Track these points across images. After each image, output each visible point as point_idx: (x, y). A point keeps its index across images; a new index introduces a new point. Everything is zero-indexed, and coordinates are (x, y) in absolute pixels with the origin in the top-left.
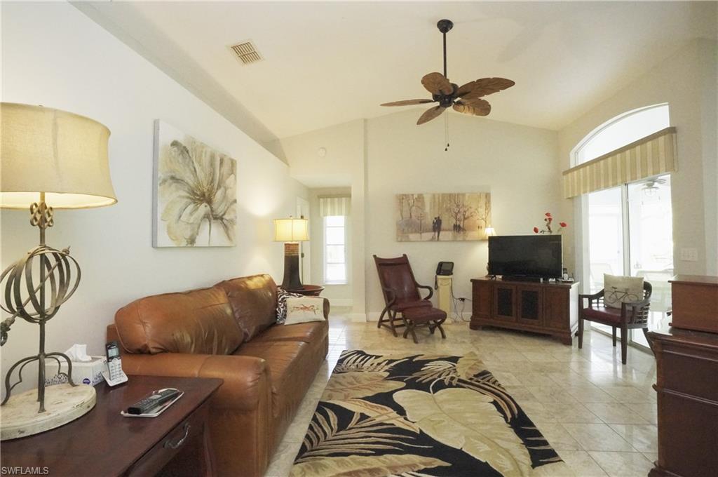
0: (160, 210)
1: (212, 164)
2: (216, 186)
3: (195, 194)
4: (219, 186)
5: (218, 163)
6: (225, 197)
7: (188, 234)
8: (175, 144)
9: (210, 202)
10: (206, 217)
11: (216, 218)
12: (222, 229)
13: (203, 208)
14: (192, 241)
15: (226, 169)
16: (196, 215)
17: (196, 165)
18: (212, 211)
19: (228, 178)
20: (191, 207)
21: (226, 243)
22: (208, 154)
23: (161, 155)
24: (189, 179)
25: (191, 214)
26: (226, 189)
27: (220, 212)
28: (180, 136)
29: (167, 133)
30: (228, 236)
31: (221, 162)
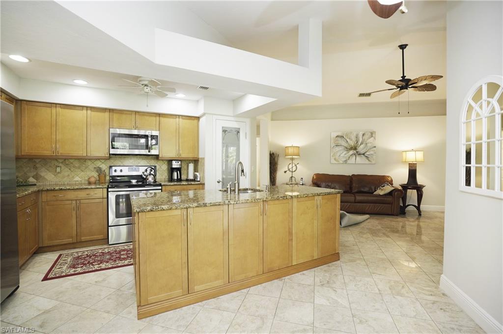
1: (357, 137)
2: (359, 144)
3: (347, 148)
4: (362, 144)
5: (361, 136)
6: (366, 146)
7: (344, 160)
8: (337, 137)
9: (355, 149)
10: (354, 154)
11: (360, 154)
12: (364, 158)
13: (351, 152)
14: (345, 162)
15: (366, 137)
16: (348, 154)
17: (348, 140)
18: (357, 152)
19: (367, 140)
20: (345, 152)
21: (367, 162)
22: (355, 135)
23: (332, 141)
24: (344, 144)
25: (345, 154)
26: (366, 144)
27: (362, 152)
28: (340, 134)
29: (334, 135)
30: (369, 160)
31: (363, 135)
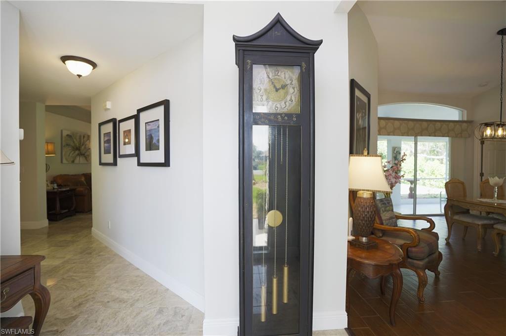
0: (63, 153)
1: (80, 138)
2: (82, 144)
3: (74, 148)
4: (83, 145)
5: (82, 137)
6: (85, 148)
7: (72, 160)
8: (68, 135)
9: (79, 150)
10: (78, 155)
11: (82, 155)
12: (84, 158)
13: (77, 152)
14: (73, 162)
15: (85, 139)
16: (74, 154)
17: (75, 140)
18: (80, 153)
20: (73, 152)
21: (86, 162)
22: (79, 135)
23: (63, 139)
24: (72, 144)
25: (73, 154)
26: (86, 145)
27: (83, 153)
28: (69, 133)
29: (65, 133)
30: (87, 160)
31: (84, 137)
